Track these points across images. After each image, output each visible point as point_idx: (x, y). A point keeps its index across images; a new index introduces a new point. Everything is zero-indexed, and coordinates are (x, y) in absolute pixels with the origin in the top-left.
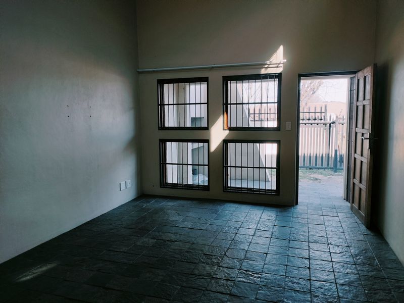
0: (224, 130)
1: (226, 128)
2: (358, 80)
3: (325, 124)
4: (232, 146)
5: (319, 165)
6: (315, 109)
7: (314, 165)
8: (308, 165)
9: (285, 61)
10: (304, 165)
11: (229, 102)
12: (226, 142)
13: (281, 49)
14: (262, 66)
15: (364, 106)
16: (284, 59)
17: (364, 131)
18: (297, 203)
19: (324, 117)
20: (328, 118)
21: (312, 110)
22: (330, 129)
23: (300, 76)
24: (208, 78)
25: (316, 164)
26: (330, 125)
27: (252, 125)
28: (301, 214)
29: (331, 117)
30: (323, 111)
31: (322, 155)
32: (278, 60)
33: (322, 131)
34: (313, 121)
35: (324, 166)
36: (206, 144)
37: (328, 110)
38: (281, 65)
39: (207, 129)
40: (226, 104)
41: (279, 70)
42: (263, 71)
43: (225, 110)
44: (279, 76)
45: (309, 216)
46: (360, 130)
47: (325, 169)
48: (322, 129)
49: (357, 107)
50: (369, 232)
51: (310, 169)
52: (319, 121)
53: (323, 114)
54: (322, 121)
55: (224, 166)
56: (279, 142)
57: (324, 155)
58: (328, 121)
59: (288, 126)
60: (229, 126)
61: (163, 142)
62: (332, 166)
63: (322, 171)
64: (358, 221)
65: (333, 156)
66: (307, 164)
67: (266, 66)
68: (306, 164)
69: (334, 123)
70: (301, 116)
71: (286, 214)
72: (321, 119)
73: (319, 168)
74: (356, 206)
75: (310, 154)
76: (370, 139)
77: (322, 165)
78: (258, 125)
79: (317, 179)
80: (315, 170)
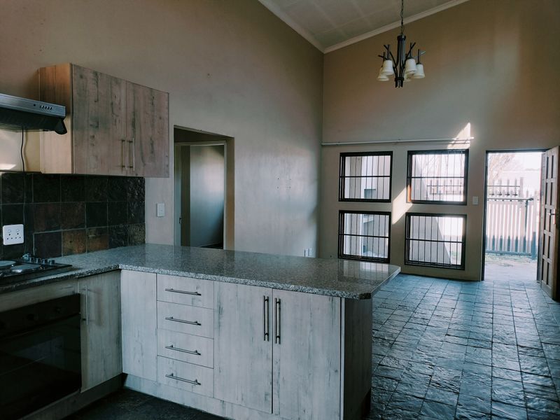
0: (407, 202)
1: (408, 201)
2: (548, 158)
3: (520, 200)
4: (414, 219)
5: (512, 249)
6: (508, 183)
7: (506, 250)
8: (499, 250)
9: (473, 138)
10: (493, 249)
11: (413, 176)
12: (408, 215)
13: (469, 126)
14: (448, 142)
15: (552, 183)
16: (471, 136)
17: (551, 207)
18: (483, 279)
19: (519, 192)
20: (524, 193)
21: (504, 183)
22: (526, 206)
23: (487, 152)
24: (392, 152)
25: (509, 249)
26: (527, 202)
27: (431, 198)
28: (487, 287)
29: (527, 192)
30: (518, 184)
31: (517, 238)
32: (466, 136)
33: (517, 209)
34: (506, 197)
35: (518, 252)
36: (388, 216)
37: (524, 185)
38: (469, 142)
39: (389, 201)
40: (409, 178)
41: (466, 147)
42: (450, 147)
43: (409, 183)
44: (466, 152)
45: (495, 289)
46: (548, 206)
47: (520, 255)
48: (516, 206)
49: (547, 184)
50: (554, 302)
51: (501, 254)
52: (513, 197)
53: (518, 189)
54: (517, 197)
55: (406, 239)
56: (465, 216)
57: (519, 239)
58: (525, 197)
59: (475, 200)
60: (412, 199)
61: (342, 213)
62: (530, 252)
63: (516, 257)
64: (545, 294)
65: (531, 239)
66: (497, 248)
67: (453, 142)
68: (495, 249)
69: (531, 199)
70: (489, 190)
71: (471, 286)
72: (516, 195)
73: (512, 254)
74: (544, 282)
75: (501, 236)
76: (556, 215)
77: (516, 250)
78: (437, 198)
79: (509, 266)
80: (507, 256)
